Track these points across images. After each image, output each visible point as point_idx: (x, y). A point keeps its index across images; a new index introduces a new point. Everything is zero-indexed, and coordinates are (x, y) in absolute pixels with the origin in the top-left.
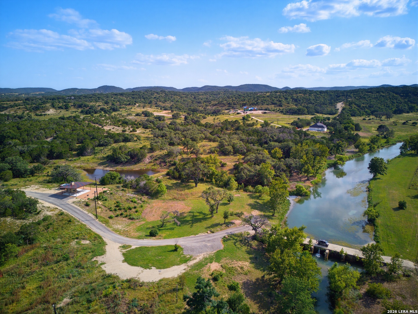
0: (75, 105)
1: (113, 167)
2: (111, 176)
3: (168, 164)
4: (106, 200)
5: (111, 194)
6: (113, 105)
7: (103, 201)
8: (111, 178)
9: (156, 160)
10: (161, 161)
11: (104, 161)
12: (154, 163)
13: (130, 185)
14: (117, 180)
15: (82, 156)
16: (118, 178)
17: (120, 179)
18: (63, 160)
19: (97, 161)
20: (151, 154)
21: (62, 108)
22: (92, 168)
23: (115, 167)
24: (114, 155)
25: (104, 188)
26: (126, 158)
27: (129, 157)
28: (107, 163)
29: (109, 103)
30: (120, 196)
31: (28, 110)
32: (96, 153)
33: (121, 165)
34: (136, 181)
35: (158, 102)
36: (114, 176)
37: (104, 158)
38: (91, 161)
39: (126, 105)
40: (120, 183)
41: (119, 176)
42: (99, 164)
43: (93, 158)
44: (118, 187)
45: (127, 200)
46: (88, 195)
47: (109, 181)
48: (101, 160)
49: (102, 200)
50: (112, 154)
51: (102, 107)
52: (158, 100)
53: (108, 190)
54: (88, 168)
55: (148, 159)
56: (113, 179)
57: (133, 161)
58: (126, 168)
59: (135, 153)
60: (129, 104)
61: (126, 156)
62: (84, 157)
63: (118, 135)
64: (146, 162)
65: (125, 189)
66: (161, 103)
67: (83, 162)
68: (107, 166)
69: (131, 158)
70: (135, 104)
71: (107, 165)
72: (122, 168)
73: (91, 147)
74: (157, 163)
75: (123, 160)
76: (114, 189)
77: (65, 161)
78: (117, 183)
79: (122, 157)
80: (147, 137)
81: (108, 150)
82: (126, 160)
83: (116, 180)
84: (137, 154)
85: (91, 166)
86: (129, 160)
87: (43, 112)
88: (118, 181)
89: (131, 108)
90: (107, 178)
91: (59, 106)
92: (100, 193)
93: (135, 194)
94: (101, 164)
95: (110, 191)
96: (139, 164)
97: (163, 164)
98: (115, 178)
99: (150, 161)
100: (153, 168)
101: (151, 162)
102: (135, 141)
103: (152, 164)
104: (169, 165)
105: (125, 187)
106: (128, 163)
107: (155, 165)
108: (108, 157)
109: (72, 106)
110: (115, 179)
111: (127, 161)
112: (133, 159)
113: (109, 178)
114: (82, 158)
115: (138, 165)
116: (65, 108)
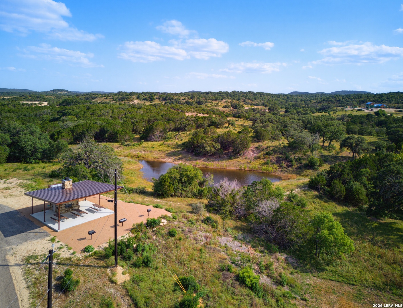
0: (160, 98)
1: (191, 160)
2: (181, 175)
3: (295, 165)
4: (146, 263)
5: (171, 234)
6: (198, 98)
7: (135, 265)
8: (180, 181)
9: (268, 154)
10: (279, 158)
11: (177, 150)
12: (266, 160)
13: (229, 208)
14: (195, 187)
15: (146, 140)
16: (196, 182)
17: (201, 184)
18: (116, 144)
19: (166, 149)
20: (257, 144)
21: (147, 100)
22: (156, 160)
23: (193, 160)
24: (194, 140)
25: (157, 207)
26: (214, 147)
27: (219, 147)
28: (181, 154)
29: (194, 97)
30: (199, 246)
31: (114, 101)
32: (168, 138)
33: (203, 159)
34: (245, 195)
35: (246, 100)
36: (188, 177)
37: (178, 146)
38: (157, 148)
39: (212, 100)
40: (200, 195)
41: (201, 178)
42: (169, 153)
43: (161, 145)
44: (195, 210)
45: (222, 270)
46: (91, 233)
47: (174, 189)
48: (173, 148)
49: (134, 258)
50: (191, 138)
51: (186, 100)
52: (247, 98)
53: (164, 217)
54: (150, 158)
55: (253, 151)
56: (184, 184)
57: (225, 154)
58: (213, 164)
59: (230, 140)
60: (216, 100)
61: (214, 144)
62: (149, 143)
63: (202, 119)
64: (248, 157)
65: (214, 217)
66: (249, 101)
67: (145, 149)
68: (179, 159)
69: (221, 147)
70: (222, 100)
71: (180, 156)
72: (206, 163)
73: (161, 128)
74: (271, 161)
75: (208, 149)
76: (184, 217)
77: (119, 145)
78: (194, 196)
79: (208, 144)
80: (242, 125)
81: (186, 135)
82: (213, 149)
83: (192, 186)
84: (233, 142)
85: (156, 156)
86: (218, 150)
87: (128, 102)
88: (195, 191)
89: (218, 103)
90: (171, 178)
91: (144, 98)
92: (136, 229)
93: (244, 240)
94: (170, 155)
95: (169, 221)
96: (237, 159)
97: (284, 164)
98: (190, 180)
99: (257, 155)
100: (264, 170)
101: (259, 158)
102: (225, 127)
103: (262, 161)
104: (299, 165)
105: (216, 212)
106: (216, 155)
107: (267, 163)
108: (183, 144)
109: (157, 98)
110: (190, 184)
111: (215, 153)
112: (224, 150)
113: (175, 178)
114: (145, 144)
115: (234, 161)
116: (150, 101)
